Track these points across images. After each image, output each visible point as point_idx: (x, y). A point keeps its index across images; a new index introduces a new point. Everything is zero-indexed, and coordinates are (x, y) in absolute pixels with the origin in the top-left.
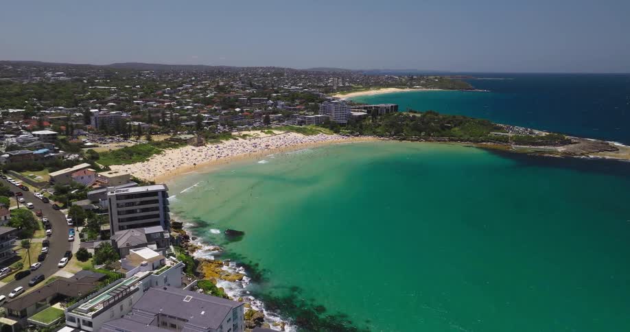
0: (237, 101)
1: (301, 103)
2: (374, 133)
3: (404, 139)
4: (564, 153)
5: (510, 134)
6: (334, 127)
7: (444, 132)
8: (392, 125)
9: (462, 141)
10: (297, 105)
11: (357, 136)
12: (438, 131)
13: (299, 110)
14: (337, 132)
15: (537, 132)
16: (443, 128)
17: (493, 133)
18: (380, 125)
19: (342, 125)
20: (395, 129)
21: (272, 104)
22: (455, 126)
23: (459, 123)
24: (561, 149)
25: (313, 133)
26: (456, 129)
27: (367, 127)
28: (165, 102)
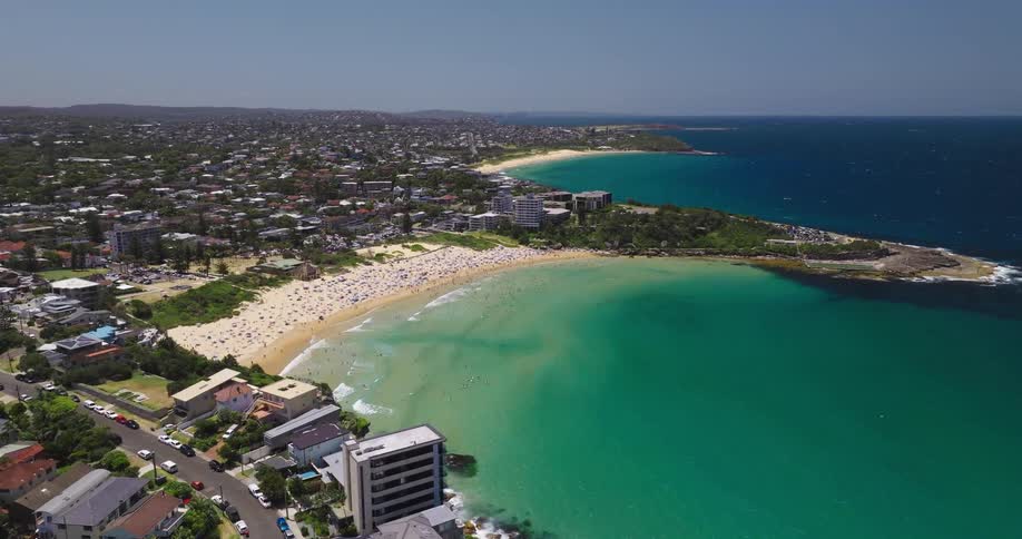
0: (339, 187)
1: (449, 191)
2: (585, 244)
3: (635, 254)
4: (885, 272)
5: (797, 242)
6: (520, 235)
7: (696, 241)
8: (615, 230)
9: (725, 254)
10: (444, 194)
11: (559, 248)
12: (686, 238)
13: (449, 202)
14: (525, 242)
15: (836, 237)
16: (696, 233)
17: (772, 241)
18: (593, 230)
19: (532, 230)
20: (618, 237)
21: (402, 193)
22: (712, 230)
23: (718, 225)
24: (879, 265)
25: (487, 245)
26: (715, 234)
27: (573, 232)
28: (211, 190)
